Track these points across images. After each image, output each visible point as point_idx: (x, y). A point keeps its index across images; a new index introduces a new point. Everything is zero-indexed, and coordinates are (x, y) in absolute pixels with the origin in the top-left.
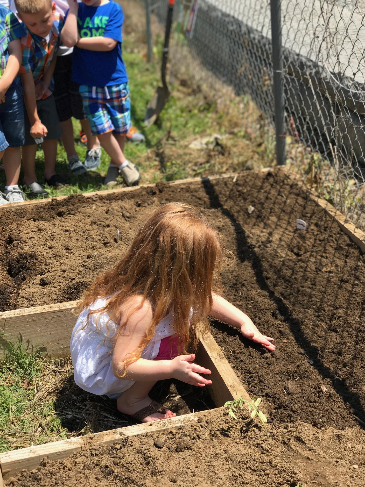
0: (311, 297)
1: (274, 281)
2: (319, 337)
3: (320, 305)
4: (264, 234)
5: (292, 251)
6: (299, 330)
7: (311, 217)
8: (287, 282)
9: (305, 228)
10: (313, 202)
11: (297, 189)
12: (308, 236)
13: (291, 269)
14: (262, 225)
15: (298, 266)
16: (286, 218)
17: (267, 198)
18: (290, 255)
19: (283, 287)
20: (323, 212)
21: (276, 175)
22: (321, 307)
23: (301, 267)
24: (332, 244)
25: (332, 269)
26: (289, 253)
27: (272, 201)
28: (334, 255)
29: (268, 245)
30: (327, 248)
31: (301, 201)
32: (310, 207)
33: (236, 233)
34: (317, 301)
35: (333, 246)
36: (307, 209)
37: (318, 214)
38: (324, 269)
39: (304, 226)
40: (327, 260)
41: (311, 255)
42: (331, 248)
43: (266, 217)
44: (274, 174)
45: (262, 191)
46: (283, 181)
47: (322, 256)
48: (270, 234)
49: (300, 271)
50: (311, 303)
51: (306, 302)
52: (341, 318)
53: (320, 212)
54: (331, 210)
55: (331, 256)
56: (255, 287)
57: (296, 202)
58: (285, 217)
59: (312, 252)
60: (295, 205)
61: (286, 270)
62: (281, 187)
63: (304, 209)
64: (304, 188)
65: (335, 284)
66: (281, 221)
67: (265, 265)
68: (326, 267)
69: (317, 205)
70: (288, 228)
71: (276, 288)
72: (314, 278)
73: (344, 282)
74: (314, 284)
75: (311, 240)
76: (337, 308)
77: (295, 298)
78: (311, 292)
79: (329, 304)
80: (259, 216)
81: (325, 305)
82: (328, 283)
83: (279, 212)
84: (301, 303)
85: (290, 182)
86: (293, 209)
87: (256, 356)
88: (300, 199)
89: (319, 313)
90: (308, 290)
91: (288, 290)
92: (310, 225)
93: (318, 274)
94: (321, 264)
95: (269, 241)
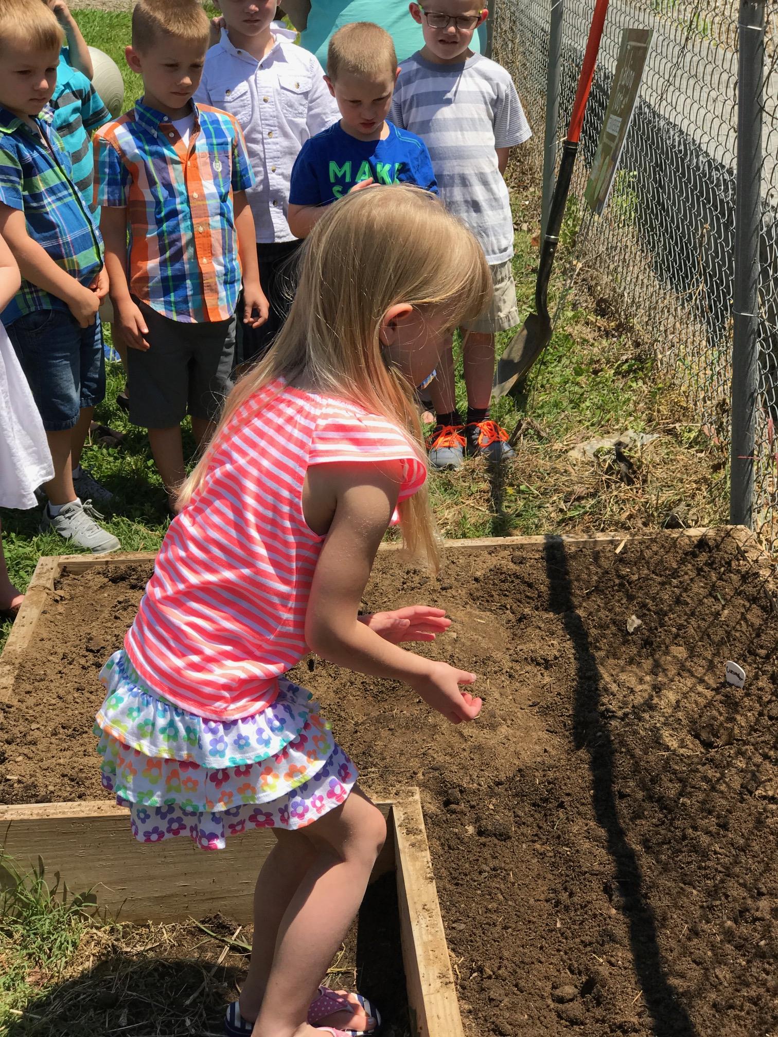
1: (636, 805)
2: (694, 961)
3: (722, 881)
4: (645, 687)
5: (697, 736)
6: (652, 939)
7: (768, 657)
8: (665, 811)
9: (742, 684)
11: (756, 586)
12: (747, 702)
13: (680, 780)
14: (648, 664)
15: (699, 775)
16: (708, 654)
17: (678, 601)
18: (691, 746)
19: (655, 821)
21: (718, 546)
22: (721, 885)
23: (705, 779)
26: (689, 739)
27: (687, 609)
29: (646, 716)
31: (755, 616)
33: (580, 678)
34: (716, 870)
36: (763, 637)
38: (760, 792)
39: (741, 679)
40: (776, 768)
41: (740, 753)
43: (663, 648)
44: (711, 543)
45: (675, 582)
46: (729, 564)
47: (766, 757)
48: (659, 689)
49: (700, 789)
50: (703, 872)
51: (693, 866)
52: (757, 923)
56: (585, 814)
57: (744, 617)
58: (706, 649)
59: (745, 743)
60: (738, 623)
61: (671, 781)
62: (720, 577)
63: (758, 636)
64: (771, 586)
65: (772, 834)
66: (695, 659)
67: (623, 764)
68: (765, 787)
70: (706, 678)
71: (638, 822)
72: (727, 810)
74: (724, 826)
75: (749, 714)
76: (760, 894)
77: (673, 853)
78: (710, 844)
79: (741, 881)
80: (647, 643)
81: (731, 883)
82: (756, 828)
83: (697, 638)
84: (683, 868)
85: (744, 566)
86: (728, 633)
87: (532, 991)
88: (756, 610)
89: (714, 900)
90: (705, 839)
91: (663, 832)
92: (756, 677)
93: (742, 800)
94: (754, 777)
95: (649, 706)
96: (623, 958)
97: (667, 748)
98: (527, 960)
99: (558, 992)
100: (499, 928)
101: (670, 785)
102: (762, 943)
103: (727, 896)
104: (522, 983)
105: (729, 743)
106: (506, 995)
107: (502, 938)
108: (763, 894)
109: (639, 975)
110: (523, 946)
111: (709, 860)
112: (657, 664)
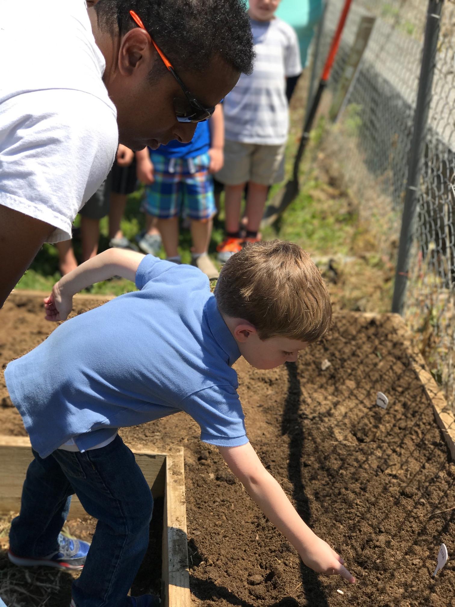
0: (351, 506)
1: (313, 471)
3: (359, 522)
4: (328, 402)
5: (355, 435)
7: (403, 392)
8: (330, 477)
9: (385, 407)
10: (412, 373)
11: (401, 350)
12: (387, 418)
13: (342, 460)
14: (331, 389)
15: (353, 457)
16: (368, 387)
17: (354, 354)
18: (351, 440)
19: (323, 482)
20: (420, 390)
21: (381, 325)
22: (357, 524)
23: (356, 460)
24: (414, 437)
25: (399, 472)
26: (350, 436)
27: (359, 360)
28: (411, 454)
29: (326, 419)
30: (406, 441)
31: (398, 368)
32: (407, 378)
33: (290, 393)
34: (356, 515)
35: (415, 441)
36: (402, 380)
37: (413, 391)
38: (388, 471)
39: (385, 404)
40: (399, 458)
41: (380, 447)
42: (411, 442)
43: (342, 380)
44: (378, 323)
45: (353, 343)
46: (386, 336)
47: (394, 451)
48: (336, 404)
49: (352, 466)
50: (348, 515)
51: (342, 511)
52: (376, 549)
53: (417, 388)
54: (431, 389)
55: (408, 454)
56: (282, 474)
57: (391, 368)
58: (367, 384)
59: (383, 442)
60: (388, 371)
61: (336, 459)
62: (381, 343)
63: (399, 379)
64: (410, 351)
65: (392, 497)
66: (360, 389)
67: (309, 446)
68: (391, 469)
69: (417, 378)
70: (365, 401)
71: (313, 482)
72: (367, 480)
73: (405, 495)
74: (364, 489)
75: (387, 425)
76: (381, 532)
77: (332, 502)
78: (354, 499)
79: (370, 523)
80: (332, 377)
81: (364, 523)
82: (383, 492)
83: (362, 377)
84: (336, 512)
85: (395, 338)
86: (381, 376)
87: (236, 576)
88: (399, 364)
89: (352, 532)
90: (352, 496)
91: (327, 489)
92: (394, 404)
93: (377, 475)
94: (386, 462)
95: (329, 414)
96: (293, 562)
97: (337, 440)
98: (235, 557)
99: (251, 578)
100: (221, 536)
101: (335, 462)
102: (378, 561)
103: (360, 531)
104: (230, 571)
105: (374, 441)
106: (220, 577)
107: (222, 542)
108: (382, 532)
109: (302, 573)
110: (234, 549)
111: (353, 508)
112: (337, 389)
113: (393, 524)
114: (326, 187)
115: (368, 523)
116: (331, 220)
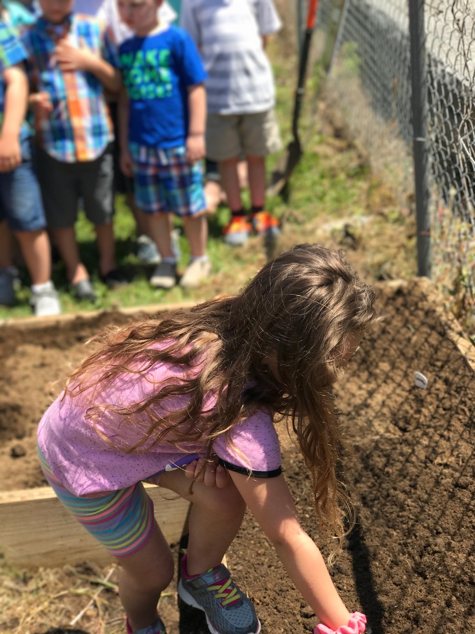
0: (402, 509)
1: (357, 474)
2: (395, 583)
3: (413, 526)
4: (362, 392)
5: (396, 424)
6: (367, 569)
7: (442, 367)
8: (376, 477)
9: (425, 387)
10: (450, 343)
11: (434, 318)
12: (429, 399)
13: (385, 456)
14: (364, 375)
15: (398, 451)
16: (404, 367)
17: (384, 332)
18: (392, 431)
19: (369, 484)
20: (460, 362)
21: (410, 293)
22: (412, 528)
23: (402, 454)
24: (461, 417)
25: (450, 460)
26: (391, 427)
27: (390, 337)
28: (461, 435)
29: (363, 412)
30: (453, 423)
31: (434, 339)
32: (444, 350)
34: (409, 517)
35: (463, 421)
36: (439, 353)
37: (453, 364)
38: (438, 460)
39: (424, 384)
40: (448, 443)
41: (425, 434)
42: (459, 423)
43: (374, 364)
44: (405, 291)
46: (416, 304)
47: (442, 436)
48: (371, 394)
49: (398, 461)
50: (400, 519)
51: (394, 516)
52: (436, 555)
53: (457, 360)
54: (473, 358)
55: (457, 436)
57: (426, 340)
58: (402, 364)
59: (429, 427)
60: (423, 344)
61: (379, 456)
62: (412, 314)
63: (436, 352)
64: (444, 318)
65: (445, 490)
66: (395, 371)
68: (441, 457)
69: (456, 348)
70: (403, 383)
71: (358, 485)
72: (417, 475)
73: (460, 487)
74: (414, 487)
75: (430, 407)
76: (438, 533)
77: (381, 506)
78: (405, 500)
79: (426, 525)
80: (364, 361)
81: (419, 527)
82: (435, 486)
83: (396, 356)
84: (387, 516)
85: (426, 305)
86: (416, 353)
87: (287, 611)
88: (435, 335)
89: (408, 538)
90: (402, 496)
91: (374, 492)
92: (435, 381)
93: (426, 467)
94: (434, 451)
95: (366, 405)
96: (347, 584)
97: (377, 433)
98: (285, 588)
99: (304, 610)
100: (266, 566)
101: (378, 459)
102: (440, 568)
103: (416, 536)
104: (280, 607)
105: (417, 427)
106: (269, 615)
107: (267, 574)
108: (440, 533)
109: (358, 595)
110: (281, 578)
111: (404, 511)
112: (371, 374)
113: (451, 521)
114: (332, 140)
115: (423, 525)
116: (342, 176)
